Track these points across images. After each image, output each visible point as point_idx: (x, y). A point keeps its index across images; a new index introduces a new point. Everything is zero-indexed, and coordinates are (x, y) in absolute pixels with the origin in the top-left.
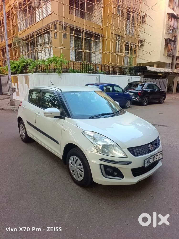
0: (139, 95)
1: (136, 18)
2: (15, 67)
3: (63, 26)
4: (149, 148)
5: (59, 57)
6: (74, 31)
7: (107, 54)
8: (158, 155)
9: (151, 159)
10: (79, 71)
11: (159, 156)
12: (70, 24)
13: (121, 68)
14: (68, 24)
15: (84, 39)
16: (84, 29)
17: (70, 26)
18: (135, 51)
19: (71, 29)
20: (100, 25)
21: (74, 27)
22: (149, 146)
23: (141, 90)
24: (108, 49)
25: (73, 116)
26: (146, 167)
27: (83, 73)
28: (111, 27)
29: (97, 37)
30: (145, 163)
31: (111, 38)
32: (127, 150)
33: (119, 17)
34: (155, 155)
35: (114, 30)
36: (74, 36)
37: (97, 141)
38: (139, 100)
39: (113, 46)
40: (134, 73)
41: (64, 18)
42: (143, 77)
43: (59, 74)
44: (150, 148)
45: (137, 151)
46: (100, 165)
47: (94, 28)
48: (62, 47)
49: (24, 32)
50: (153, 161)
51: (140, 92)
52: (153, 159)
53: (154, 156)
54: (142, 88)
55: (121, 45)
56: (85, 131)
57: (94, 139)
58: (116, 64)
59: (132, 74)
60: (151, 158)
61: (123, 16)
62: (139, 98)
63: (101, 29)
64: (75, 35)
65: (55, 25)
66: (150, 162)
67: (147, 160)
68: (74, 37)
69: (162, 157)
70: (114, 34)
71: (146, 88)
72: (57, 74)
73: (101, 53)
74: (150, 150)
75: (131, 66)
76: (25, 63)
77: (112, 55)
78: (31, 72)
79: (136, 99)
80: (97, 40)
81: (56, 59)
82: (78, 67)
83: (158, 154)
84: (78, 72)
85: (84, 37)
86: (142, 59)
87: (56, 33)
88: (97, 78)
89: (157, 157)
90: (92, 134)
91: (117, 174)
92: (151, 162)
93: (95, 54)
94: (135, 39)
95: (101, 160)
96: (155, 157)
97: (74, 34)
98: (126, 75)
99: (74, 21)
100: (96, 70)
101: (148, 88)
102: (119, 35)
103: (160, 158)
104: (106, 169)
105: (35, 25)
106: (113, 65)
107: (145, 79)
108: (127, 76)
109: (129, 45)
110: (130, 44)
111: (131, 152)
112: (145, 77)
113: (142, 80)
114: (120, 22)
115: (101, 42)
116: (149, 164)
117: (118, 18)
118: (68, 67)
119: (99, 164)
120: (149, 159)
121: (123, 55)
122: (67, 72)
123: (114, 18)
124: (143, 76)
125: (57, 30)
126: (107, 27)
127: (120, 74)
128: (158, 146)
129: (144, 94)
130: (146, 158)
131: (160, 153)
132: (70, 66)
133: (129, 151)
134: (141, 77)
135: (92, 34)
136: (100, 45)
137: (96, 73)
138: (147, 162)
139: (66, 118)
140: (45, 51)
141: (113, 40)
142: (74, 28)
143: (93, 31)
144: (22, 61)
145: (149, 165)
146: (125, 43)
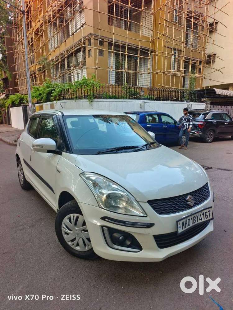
0: (199, 128)
1: (201, 25)
2: (40, 94)
3: (99, 40)
4: (187, 201)
5: (90, 79)
6: (113, 47)
7: (157, 73)
8: (203, 214)
9: (191, 221)
10: (117, 96)
11: (206, 215)
12: (108, 38)
13: (177, 92)
14: (105, 37)
15: (126, 56)
16: (126, 42)
17: (108, 41)
18: (200, 69)
19: (110, 44)
20: (149, 37)
21: (113, 41)
22: (187, 199)
23: (203, 120)
24: (159, 68)
25: (74, 149)
26: (180, 233)
27: (121, 98)
28: (163, 38)
29: (145, 52)
30: (179, 226)
31: (162, 53)
32: (147, 203)
33: (174, 24)
34: (199, 214)
35: (167, 42)
36: (112, 52)
37: (101, 188)
38: (199, 134)
39: (166, 64)
40: (196, 99)
41: (100, 29)
42: (210, 104)
43: (90, 101)
44: (189, 202)
45: (164, 205)
46: (102, 227)
47: (140, 41)
48: (97, 67)
49: (54, 51)
50: (194, 223)
51: (202, 123)
52: (195, 220)
53: (195, 215)
54: (204, 119)
55: (178, 62)
56: (86, 173)
57: (95, 184)
58: (170, 87)
59: (192, 100)
60: (190, 218)
61: (181, 23)
62: (199, 132)
63: (150, 42)
64: (115, 51)
65: (89, 40)
66: (189, 225)
67: (183, 221)
68: (113, 54)
69: (211, 217)
70: (168, 47)
71: (210, 118)
72: (87, 100)
73: (149, 73)
74: (188, 205)
75: (192, 89)
76: (50, 89)
77: (165, 75)
78: (55, 100)
79: (196, 134)
80: (145, 56)
81: (86, 82)
82: (115, 92)
83: (204, 212)
84: (116, 98)
85: (126, 53)
86: (210, 80)
87: (91, 50)
88: (141, 105)
89: (202, 216)
90: (93, 177)
91: (130, 243)
92: (191, 225)
93: (142, 75)
94: (199, 53)
95: (103, 218)
96: (197, 217)
97: (112, 50)
98: (183, 101)
99: (114, 34)
100: (140, 95)
101: (213, 118)
102: (174, 49)
103: (207, 218)
104: (113, 234)
105: (65, 41)
106: (167, 88)
107: (212, 106)
108: (185, 102)
109: (189, 62)
110: (191, 59)
111: (153, 208)
112: (212, 104)
113: (208, 108)
114: (177, 31)
115: (149, 59)
116: (187, 228)
117: (173, 27)
118: (101, 91)
119: (100, 226)
120: (185, 220)
121: (181, 75)
122: (100, 98)
123: (168, 27)
124: (209, 102)
125: (92, 46)
126: (158, 38)
127: (175, 99)
128: (206, 199)
129: (207, 126)
130: (180, 218)
131: (207, 211)
132: (104, 90)
133: (150, 205)
134: (206, 104)
135: (138, 49)
136: (149, 62)
137: (139, 98)
138: (181, 225)
139: (63, 153)
140: (78, 73)
141: (166, 55)
142: (113, 43)
143: (140, 45)
144: (47, 86)
145: (186, 230)
146: (184, 59)
